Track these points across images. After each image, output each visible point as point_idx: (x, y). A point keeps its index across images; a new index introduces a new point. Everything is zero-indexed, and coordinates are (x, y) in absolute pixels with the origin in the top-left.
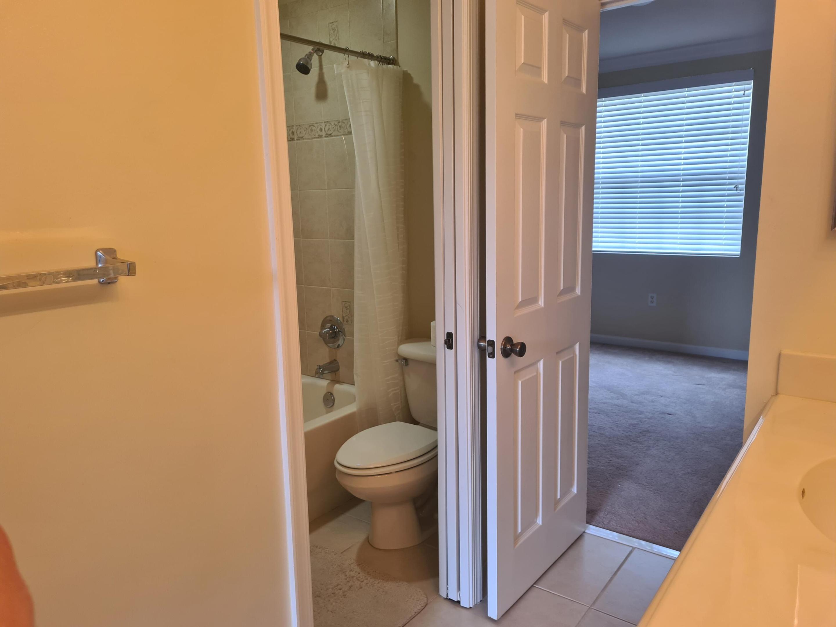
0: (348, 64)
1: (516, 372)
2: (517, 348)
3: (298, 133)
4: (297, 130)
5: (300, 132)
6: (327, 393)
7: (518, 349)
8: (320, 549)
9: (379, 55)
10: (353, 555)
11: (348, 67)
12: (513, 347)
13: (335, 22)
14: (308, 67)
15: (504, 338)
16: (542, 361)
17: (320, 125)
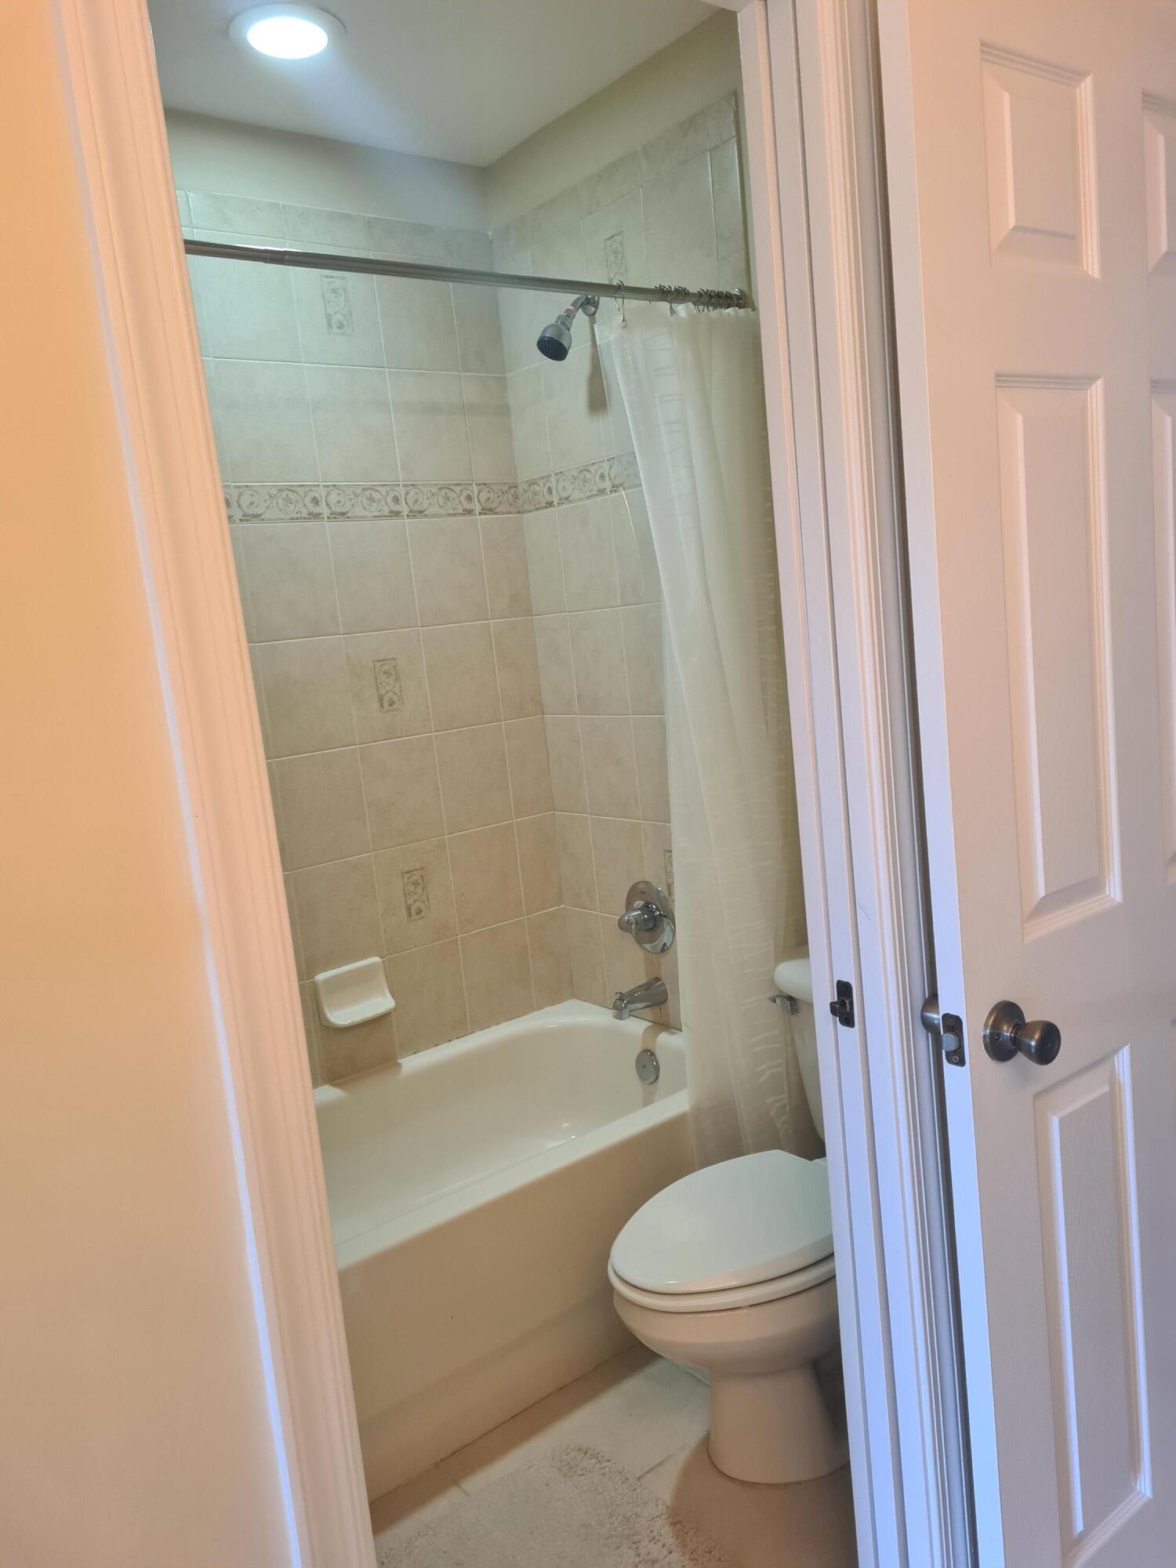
0: (624, 320)
1: (1037, 1096)
2: (1032, 1038)
3: (560, 489)
4: (558, 482)
5: (564, 488)
6: (642, 1052)
7: (1033, 1043)
8: (592, 1460)
9: (703, 291)
10: (663, 1489)
11: (624, 328)
12: (1019, 1033)
13: (616, 234)
14: (562, 344)
15: (992, 1007)
16: (1126, 1050)
17: (600, 467)
